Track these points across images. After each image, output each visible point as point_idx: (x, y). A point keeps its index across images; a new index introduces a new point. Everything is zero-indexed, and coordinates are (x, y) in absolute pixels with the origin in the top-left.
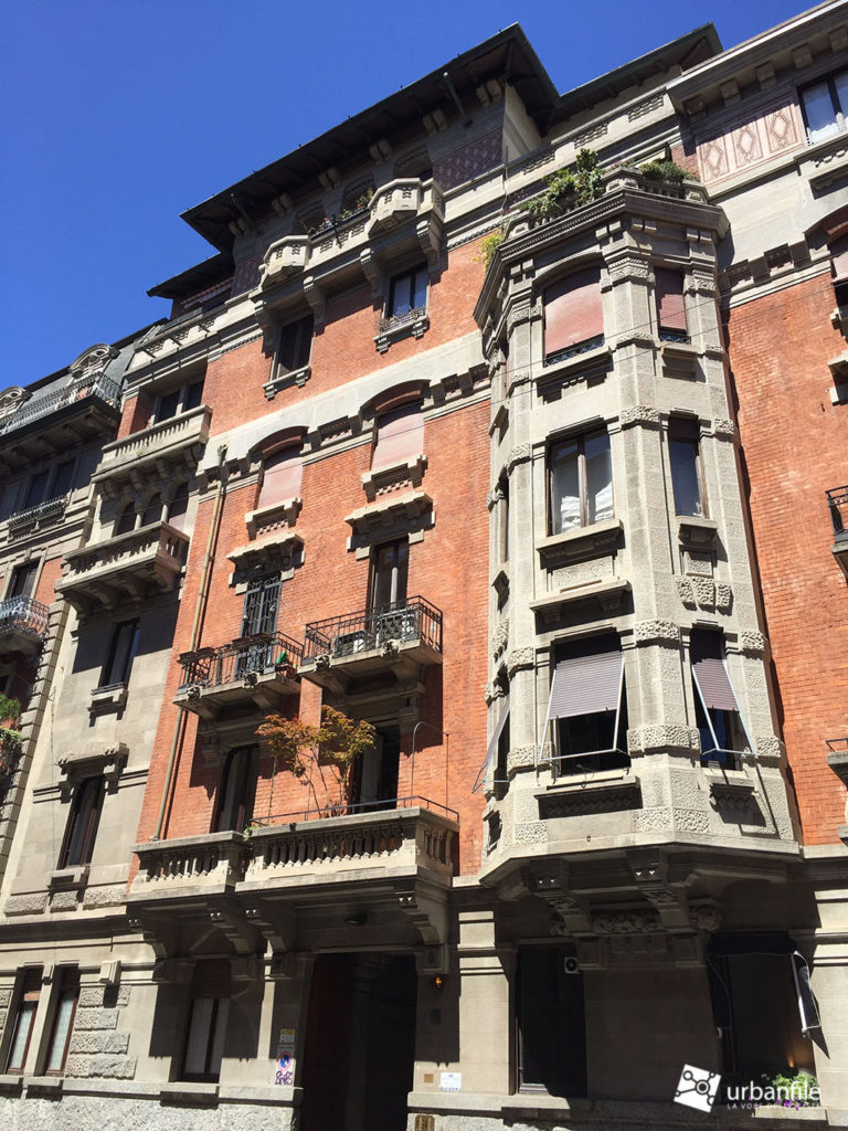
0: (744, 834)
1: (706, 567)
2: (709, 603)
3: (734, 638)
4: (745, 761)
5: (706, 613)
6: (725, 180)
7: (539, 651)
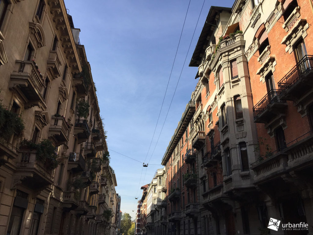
1: (242, 129)
2: (242, 137)
3: (247, 143)
5: (241, 139)
6: (245, 29)
7: (223, 152)
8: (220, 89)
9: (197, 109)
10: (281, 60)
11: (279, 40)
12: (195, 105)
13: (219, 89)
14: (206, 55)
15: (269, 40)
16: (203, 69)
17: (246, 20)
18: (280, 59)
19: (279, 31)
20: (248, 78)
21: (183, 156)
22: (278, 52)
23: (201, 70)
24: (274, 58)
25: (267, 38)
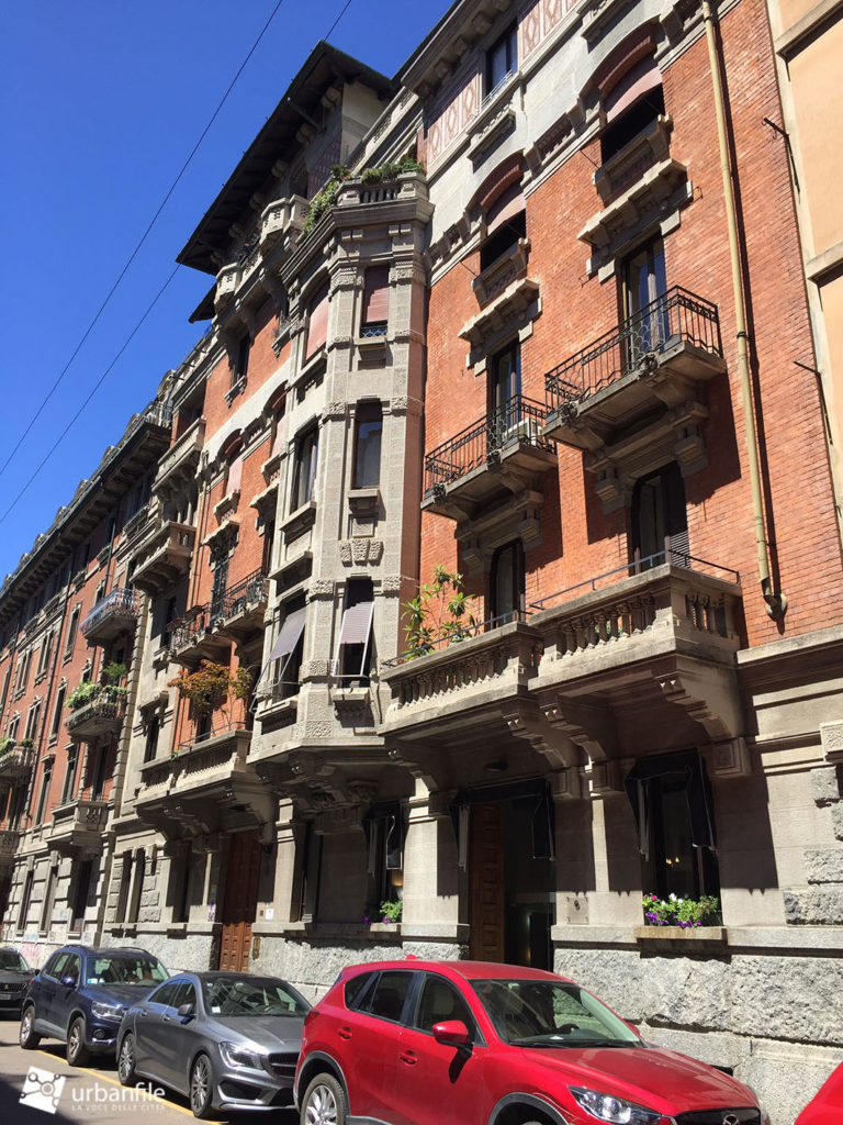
0: (356, 734)
1: (367, 529)
2: (362, 559)
3: (379, 583)
4: (372, 679)
5: (360, 567)
6: (438, 161)
7: (276, 610)
8: (305, 364)
9: (177, 438)
10: (563, 301)
11: (566, 227)
12: (171, 425)
13: (303, 367)
14: (259, 231)
15: (529, 222)
16: (237, 285)
17: (451, 131)
18: (560, 296)
19: (571, 195)
20: (419, 346)
21: (76, 615)
22: (555, 268)
23: (227, 286)
24: (535, 288)
25: (524, 210)
